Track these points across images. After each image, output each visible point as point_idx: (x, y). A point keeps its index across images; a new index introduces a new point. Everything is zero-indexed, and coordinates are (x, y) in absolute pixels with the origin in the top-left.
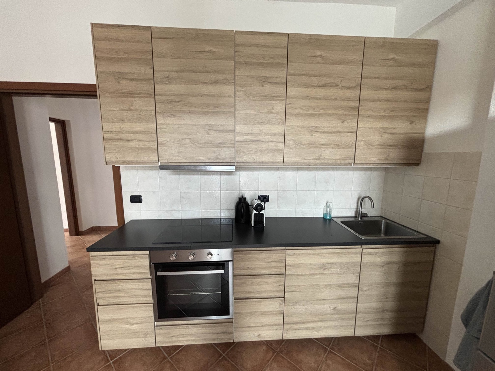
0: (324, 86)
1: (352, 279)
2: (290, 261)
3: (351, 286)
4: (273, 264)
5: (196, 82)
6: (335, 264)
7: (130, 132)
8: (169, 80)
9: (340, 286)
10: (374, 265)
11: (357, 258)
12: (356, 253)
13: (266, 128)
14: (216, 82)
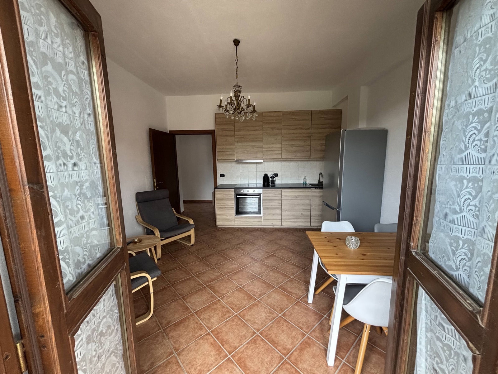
0: (296, 129)
1: (308, 202)
2: (283, 194)
3: (307, 205)
4: (277, 195)
5: (249, 131)
6: (301, 195)
7: (226, 149)
8: (240, 130)
9: (303, 205)
10: (316, 196)
11: (309, 194)
12: (309, 192)
13: (274, 146)
14: (256, 130)
